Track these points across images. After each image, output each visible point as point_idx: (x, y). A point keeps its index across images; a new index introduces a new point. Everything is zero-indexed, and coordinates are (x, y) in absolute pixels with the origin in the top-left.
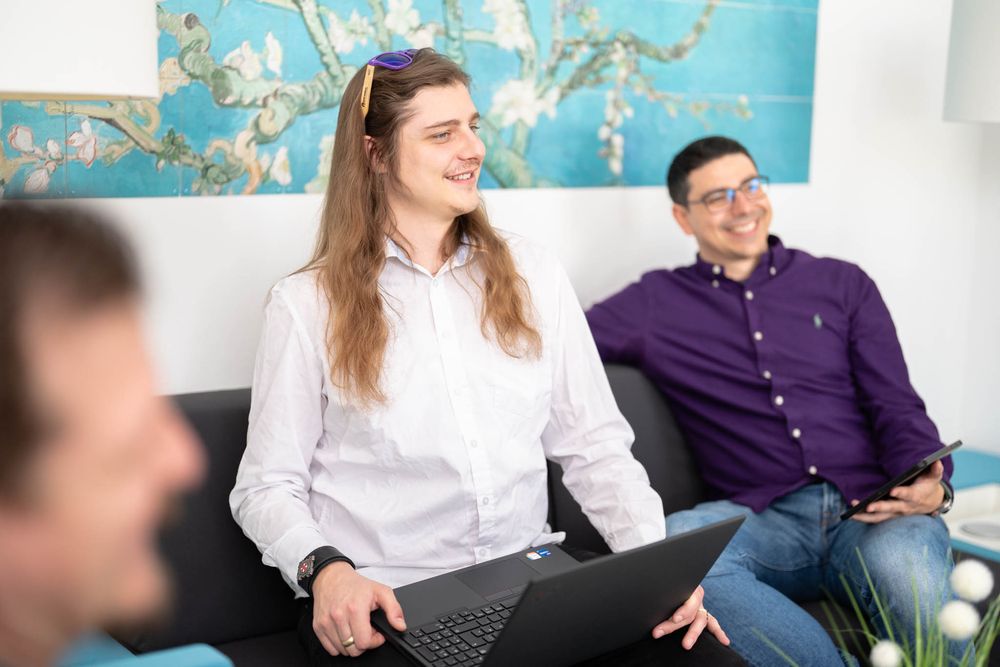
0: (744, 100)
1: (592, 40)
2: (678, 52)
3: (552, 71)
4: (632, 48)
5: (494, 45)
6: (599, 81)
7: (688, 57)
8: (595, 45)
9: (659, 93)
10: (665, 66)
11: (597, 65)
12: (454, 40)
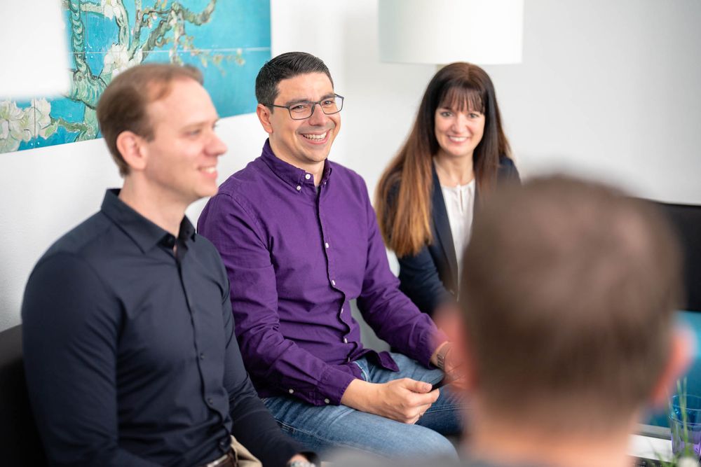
0: (239, 51)
1: (158, 10)
2: (205, 18)
3: (137, 36)
4: (180, 15)
5: (101, 15)
6: (164, 42)
7: (210, 20)
8: (160, 13)
9: (197, 50)
10: (199, 28)
11: (162, 31)
12: (76, 12)
